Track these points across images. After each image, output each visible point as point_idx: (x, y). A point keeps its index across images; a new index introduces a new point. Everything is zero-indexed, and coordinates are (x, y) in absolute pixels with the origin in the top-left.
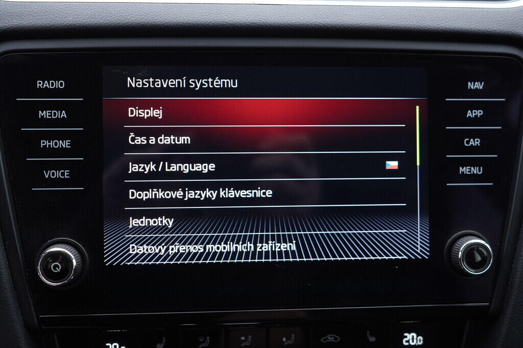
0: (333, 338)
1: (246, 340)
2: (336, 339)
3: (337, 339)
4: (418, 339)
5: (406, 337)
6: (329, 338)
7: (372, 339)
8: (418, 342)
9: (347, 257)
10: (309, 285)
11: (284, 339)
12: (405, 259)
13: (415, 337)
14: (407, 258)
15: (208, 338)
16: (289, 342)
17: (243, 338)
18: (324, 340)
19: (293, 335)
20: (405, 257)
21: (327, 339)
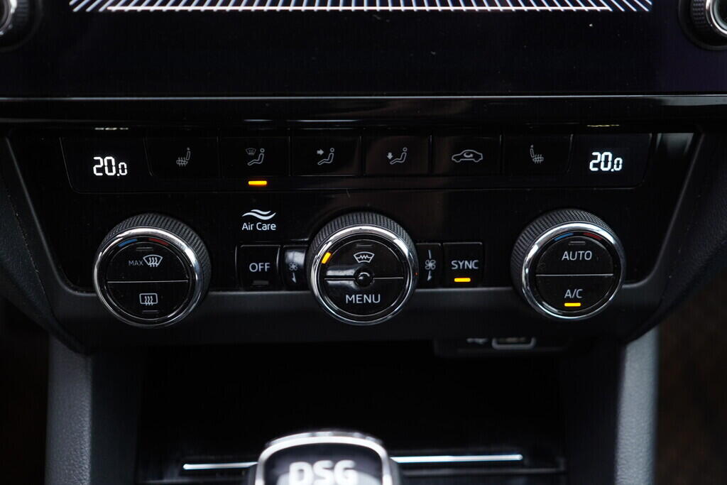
0: (471, 155)
1: (325, 156)
2: (476, 157)
3: (480, 157)
4: (616, 162)
5: (596, 158)
6: (465, 155)
7: (538, 159)
8: (615, 166)
9: (502, 6)
10: (434, 53)
11: (390, 156)
12: (608, 11)
13: (610, 159)
14: (611, 10)
15: (262, 150)
16: (398, 160)
17: (321, 152)
18: (458, 158)
19: (405, 149)
20: (607, 8)
21: (462, 157)
